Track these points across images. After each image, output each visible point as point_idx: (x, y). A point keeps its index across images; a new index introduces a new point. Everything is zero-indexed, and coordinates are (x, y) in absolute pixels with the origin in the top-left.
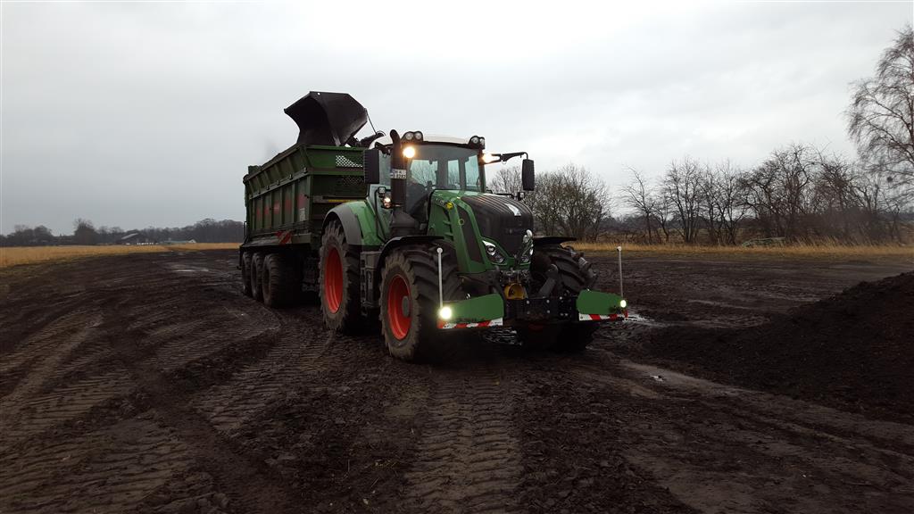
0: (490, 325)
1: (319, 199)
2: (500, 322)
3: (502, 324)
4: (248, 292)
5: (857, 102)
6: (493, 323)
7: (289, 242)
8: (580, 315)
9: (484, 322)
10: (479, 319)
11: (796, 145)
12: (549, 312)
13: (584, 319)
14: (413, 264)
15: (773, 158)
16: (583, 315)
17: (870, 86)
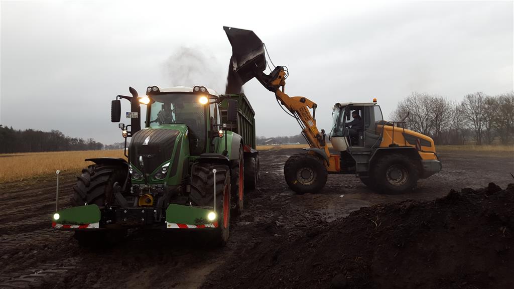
0: (89, 227)
2: (96, 226)
3: (98, 227)
6: (91, 226)
8: (168, 224)
9: (83, 225)
10: (79, 223)
12: (143, 219)
13: (171, 227)
16: (171, 224)
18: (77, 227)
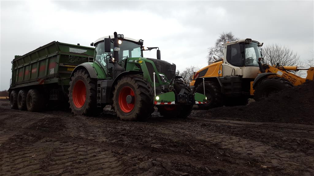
1: (62, 65)
3: (175, 104)
4: (15, 107)
5: (210, 54)
6: (172, 103)
7: (43, 83)
9: (169, 102)
11: (192, 67)
14: (136, 81)
15: (186, 70)
16: (196, 102)
17: (213, 50)
18: (167, 103)
